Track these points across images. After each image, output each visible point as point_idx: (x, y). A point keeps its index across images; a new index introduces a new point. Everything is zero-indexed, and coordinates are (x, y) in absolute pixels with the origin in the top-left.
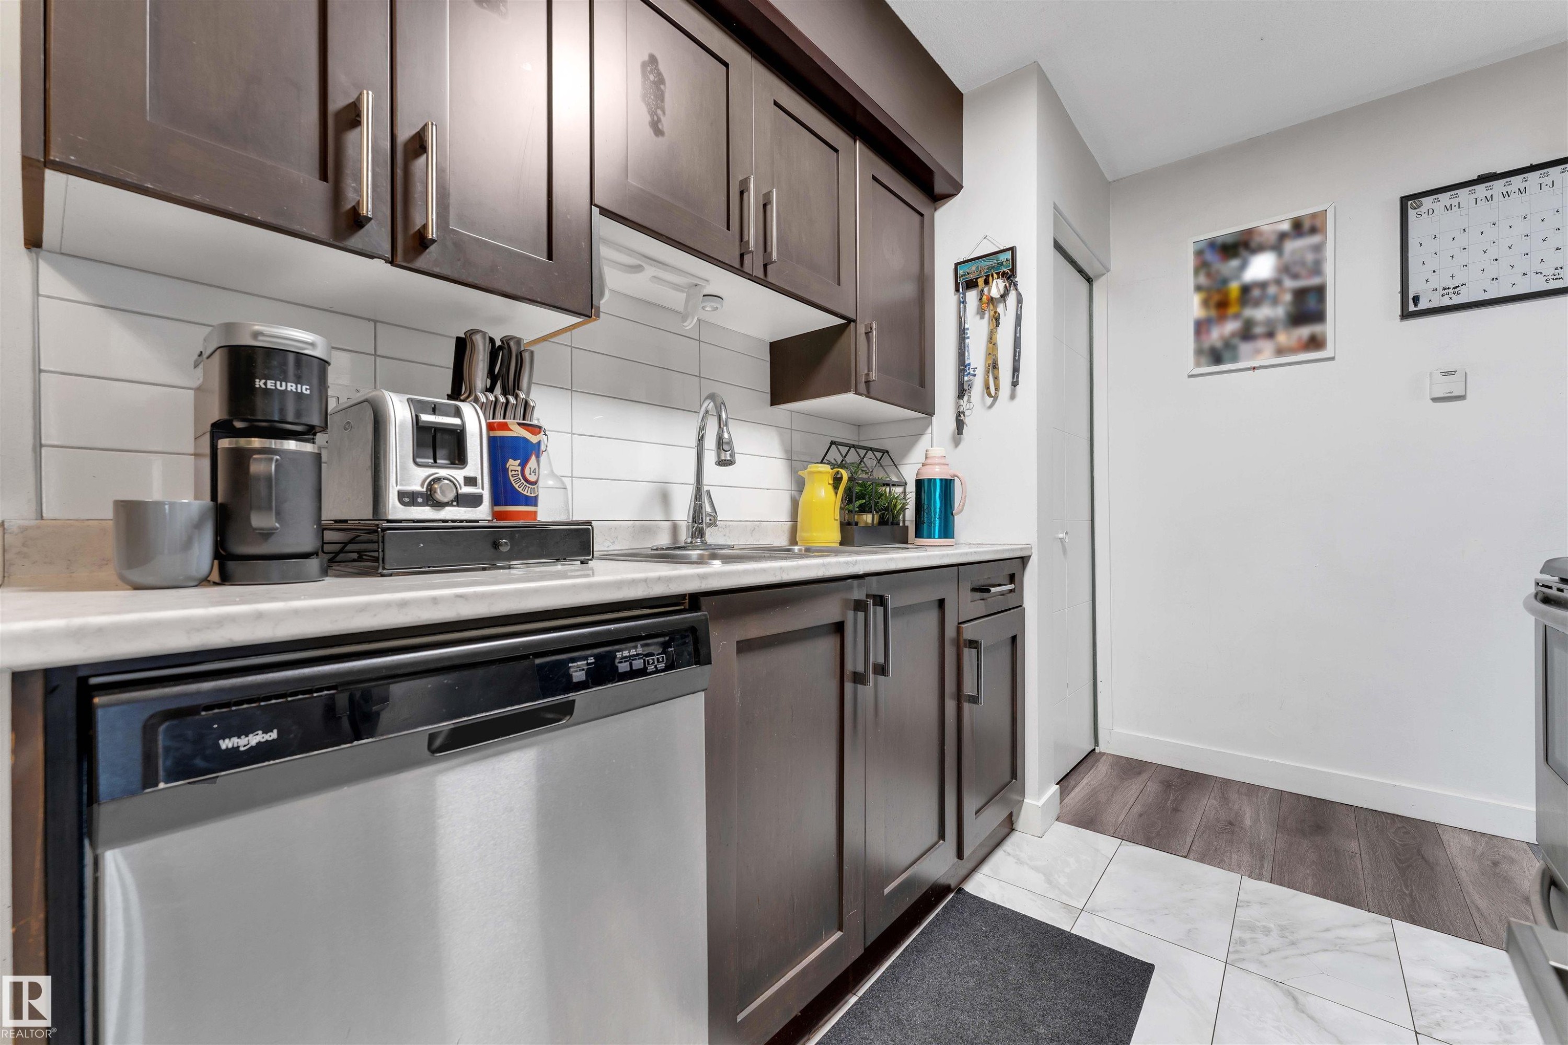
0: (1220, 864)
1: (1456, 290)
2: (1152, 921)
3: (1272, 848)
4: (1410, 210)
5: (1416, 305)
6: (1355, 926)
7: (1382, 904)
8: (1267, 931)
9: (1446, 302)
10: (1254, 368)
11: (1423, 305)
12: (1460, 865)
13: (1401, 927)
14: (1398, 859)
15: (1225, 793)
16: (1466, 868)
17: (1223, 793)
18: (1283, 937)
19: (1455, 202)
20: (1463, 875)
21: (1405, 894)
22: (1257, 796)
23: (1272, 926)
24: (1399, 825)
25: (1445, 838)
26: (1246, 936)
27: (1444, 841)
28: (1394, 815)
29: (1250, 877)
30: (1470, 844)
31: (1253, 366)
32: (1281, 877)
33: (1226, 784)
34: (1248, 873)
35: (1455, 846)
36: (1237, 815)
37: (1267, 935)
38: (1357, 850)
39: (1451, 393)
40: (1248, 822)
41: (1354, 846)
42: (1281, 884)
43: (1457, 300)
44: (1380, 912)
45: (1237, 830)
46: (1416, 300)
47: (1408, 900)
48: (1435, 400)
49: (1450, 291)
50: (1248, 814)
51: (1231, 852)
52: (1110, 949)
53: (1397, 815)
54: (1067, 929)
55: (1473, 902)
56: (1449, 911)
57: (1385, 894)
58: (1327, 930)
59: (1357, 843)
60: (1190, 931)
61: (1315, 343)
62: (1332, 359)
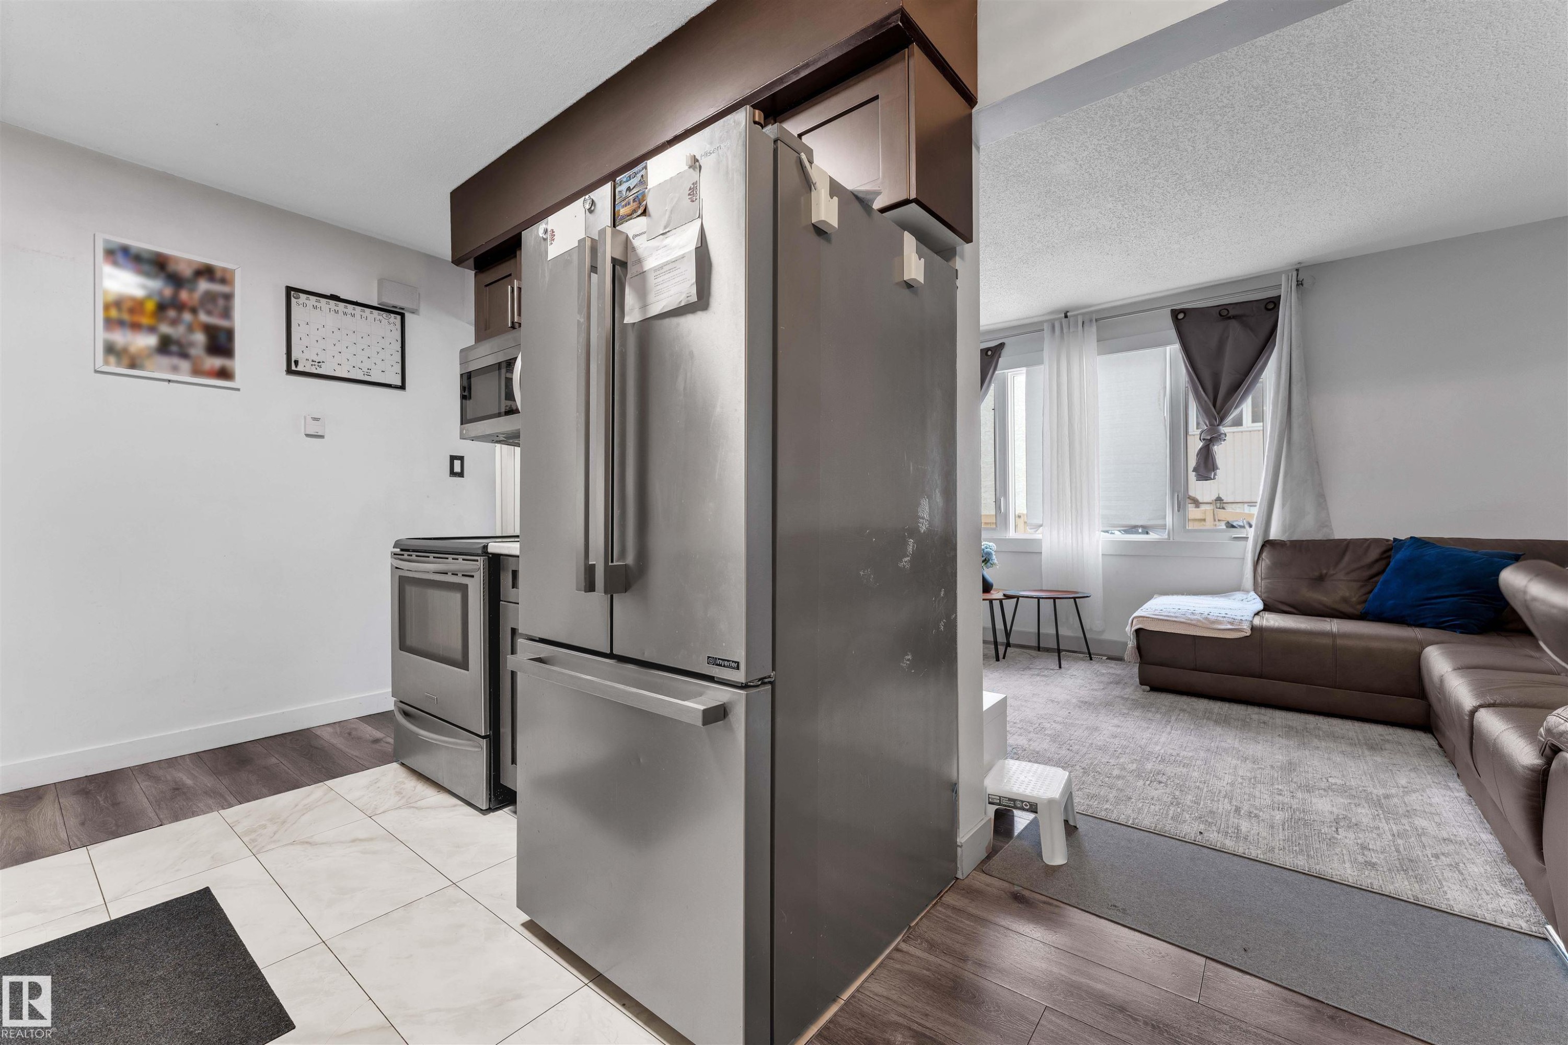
0: (194, 814)
1: (320, 364)
2: (178, 870)
3: (223, 787)
4: (292, 298)
5: (296, 367)
6: (309, 796)
7: (313, 779)
8: (264, 827)
9: (313, 370)
10: (169, 381)
11: (300, 368)
12: (335, 742)
13: (330, 783)
14: (304, 755)
15: (149, 774)
16: (338, 742)
17: (148, 775)
18: (275, 823)
19: (319, 305)
20: (339, 746)
21: (320, 768)
22: (179, 764)
23: (264, 822)
24: (290, 738)
25: (318, 733)
26: (253, 836)
27: (319, 735)
28: (283, 734)
29: (224, 809)
30: (332, 731)
31: (169, 379)
32: (244, 797)
33: (144, 769)
34: (220, 808)
35: (326, 734)
36: (176, 782)
37: (265, 828)
38: (278, 762)
39: (317, 432)
40: (189, 782)
41: (273, 760)
42: (249, 801)
43: (319, 371)
44: (315, 783)
45: (185, 790)
46: (296, 363)
47: (323, 770)
48: (307, 435)
49: (316, 363)
50: (184, 778)
51: (195, 804)
52: (163, 903)
53: (285, 734)
54: (108, 920)
55: (353, 755)
56: (346, 764)
57: (311, 774)
58: (296, 806)
59: (274, 758)
60: (212, 857)
61: (225, 374)
62: (238, 390)
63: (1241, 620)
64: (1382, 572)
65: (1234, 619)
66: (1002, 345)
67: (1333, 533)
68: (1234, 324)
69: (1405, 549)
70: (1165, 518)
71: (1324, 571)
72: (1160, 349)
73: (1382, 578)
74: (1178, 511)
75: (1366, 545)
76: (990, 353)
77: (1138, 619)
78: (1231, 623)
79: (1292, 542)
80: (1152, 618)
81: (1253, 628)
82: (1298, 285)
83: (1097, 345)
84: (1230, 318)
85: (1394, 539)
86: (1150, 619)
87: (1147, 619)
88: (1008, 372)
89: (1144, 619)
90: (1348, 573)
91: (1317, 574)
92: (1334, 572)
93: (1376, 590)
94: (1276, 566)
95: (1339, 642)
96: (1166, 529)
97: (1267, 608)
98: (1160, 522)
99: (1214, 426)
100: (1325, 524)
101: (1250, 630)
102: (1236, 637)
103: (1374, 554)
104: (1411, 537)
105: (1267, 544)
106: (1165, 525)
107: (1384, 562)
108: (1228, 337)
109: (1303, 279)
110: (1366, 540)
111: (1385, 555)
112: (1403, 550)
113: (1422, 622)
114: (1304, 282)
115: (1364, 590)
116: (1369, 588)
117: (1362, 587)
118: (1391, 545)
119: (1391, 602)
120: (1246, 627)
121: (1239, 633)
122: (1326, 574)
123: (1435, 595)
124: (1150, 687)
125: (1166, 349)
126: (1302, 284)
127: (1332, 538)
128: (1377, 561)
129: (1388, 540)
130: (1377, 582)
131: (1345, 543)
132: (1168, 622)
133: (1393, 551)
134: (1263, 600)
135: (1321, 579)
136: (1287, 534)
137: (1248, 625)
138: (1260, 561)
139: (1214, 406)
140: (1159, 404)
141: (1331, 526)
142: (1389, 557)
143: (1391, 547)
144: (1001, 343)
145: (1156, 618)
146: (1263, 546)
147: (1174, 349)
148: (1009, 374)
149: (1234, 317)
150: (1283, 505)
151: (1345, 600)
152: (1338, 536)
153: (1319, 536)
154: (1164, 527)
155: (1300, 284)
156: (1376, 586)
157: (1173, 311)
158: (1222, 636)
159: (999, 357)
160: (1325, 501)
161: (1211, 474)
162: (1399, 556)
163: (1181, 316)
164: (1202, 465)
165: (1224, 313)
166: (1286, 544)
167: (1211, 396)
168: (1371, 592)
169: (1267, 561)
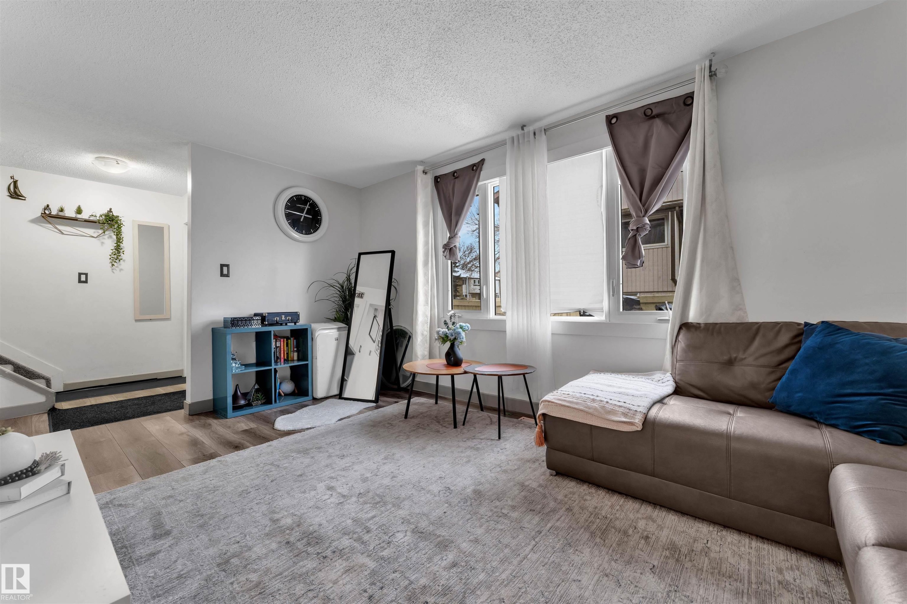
63: (636, 411)
64: (791, 358)
65: (630, 409)
66: (483, 160)
67: (747, 315)
68: (658, 122)
69: (816, 335)
70: (602, 301)
71: (734, 355)
72: (598, 152)
73: (791, 365)
74: (613, 295)
75: (777, 328)
76: (475, 168)
77: (545, 403)
78: (625, 415)
79: (706, 324)
80: (557, 403)
81: (646, 422)
82: (711, 76)
83: (548, 153)
84: (653, 117)
85: (805, 323)
86: (554, 404)
87: (552, 404)
88: (488, 183)
89: (550, 403)
90: (757, 359)
91: (726, 358)
92: (744, 357)
93: (784, 379)
94: (691, 348)
95: (734, 445)
96: (603, 312)
97: (678, 391)
98: (597, 306)
99: (640, 217)
100: (739, 307)
101: (641, 424)
102: (629, 431)
103: (784, 338)
104: (823, 322)
105: (685, 326)
106: (602, 309)
107: (794, 348)
108: (652, 135)
109: (716, 69)
110: (777, 323)
111: (796, 340)
112: (813, 335)
113: (833, 422)
114: (717, 72)
115: (773, 377)
116: (778, 374)
117: (772, 372)
118: (802, 329)
119: (799, 394)
120: (638, 420)
121: (631, 427)
122: (736, 358)
123: (849, 391)
124: (556, 472)
125: (602, 153)
126: (715, 75)
127: (746, 321)
128: (786, 346)
129: (799, 324)
130: (786, 368)
131: (756, 326)
132: (569, 409)
133: (804, 336)
134: (676, 382)
135: (730, 363)
136: (704, 317)
137: (640, 418)
138: (677, 343)
139: (641, 200)
140: (598, 201)
141: (745, 309)
142: (800, 342)
143: (802, 331)
144: (482, 160)
145: (559, 404)
146: (680, 328)
147: (608, 151)
148: (489, 184)
149: (658, 116)
150: (701, 289)
151: (753, 386)
152: (752, 319)
153: (733, 319)
154: (601, 310)
155: (712, 75)
156: (784, 375)
157: (608, 117)
158: (615, 428)
159: (481, 170)
160: (740, 284)
161: (638, 262)
162: (809, 343)
163: (614, 121)
164: (630, 253)
165: (649, 112)
166: (700, 327)
167: (638, 192)
168: (780, 379)
169: (682, 343)
